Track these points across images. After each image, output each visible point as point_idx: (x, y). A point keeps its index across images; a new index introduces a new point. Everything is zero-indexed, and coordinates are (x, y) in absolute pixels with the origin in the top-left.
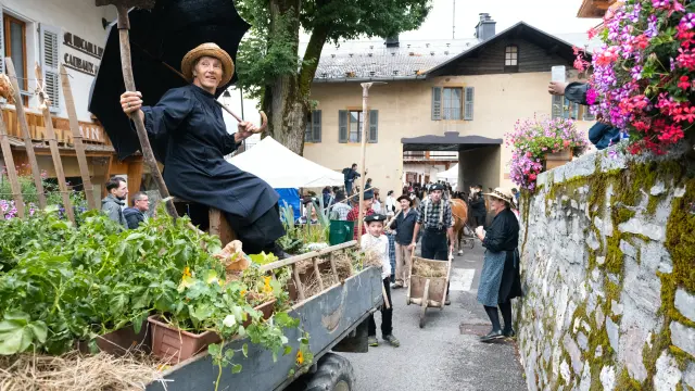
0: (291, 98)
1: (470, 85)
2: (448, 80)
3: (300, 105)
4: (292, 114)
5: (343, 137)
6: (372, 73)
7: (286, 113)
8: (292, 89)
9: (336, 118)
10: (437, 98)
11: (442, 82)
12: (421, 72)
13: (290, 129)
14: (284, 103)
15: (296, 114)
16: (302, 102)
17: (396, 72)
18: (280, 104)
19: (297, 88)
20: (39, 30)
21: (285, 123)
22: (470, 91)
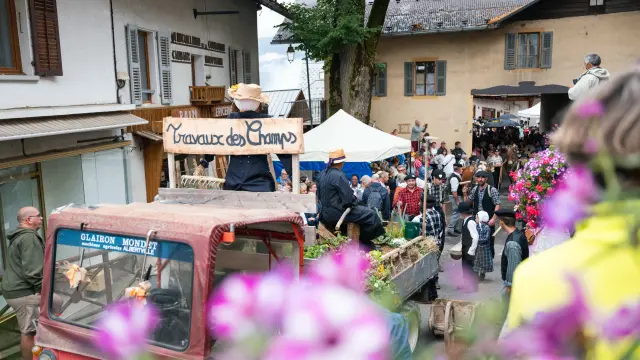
0: (359, 62)
1: (547, 30)
2: (523, 25)
3: (367, 69)
4: (359, 79)
5: (409, 90)
6: (440, 24)
7: (354, 77)
8: (359, 55)
9: (401, 71)
10: (511, 46)
11: (517, 29)
12: (493, 20)
13: (357, 92)
14: (351, 68)
15: (363, 79)
16: (369, 66)
17: (465, 23)
18: (347, 71)
19: (364, 52)
20: (157, 39)
21: (353, 88)
22: (548, 37)
